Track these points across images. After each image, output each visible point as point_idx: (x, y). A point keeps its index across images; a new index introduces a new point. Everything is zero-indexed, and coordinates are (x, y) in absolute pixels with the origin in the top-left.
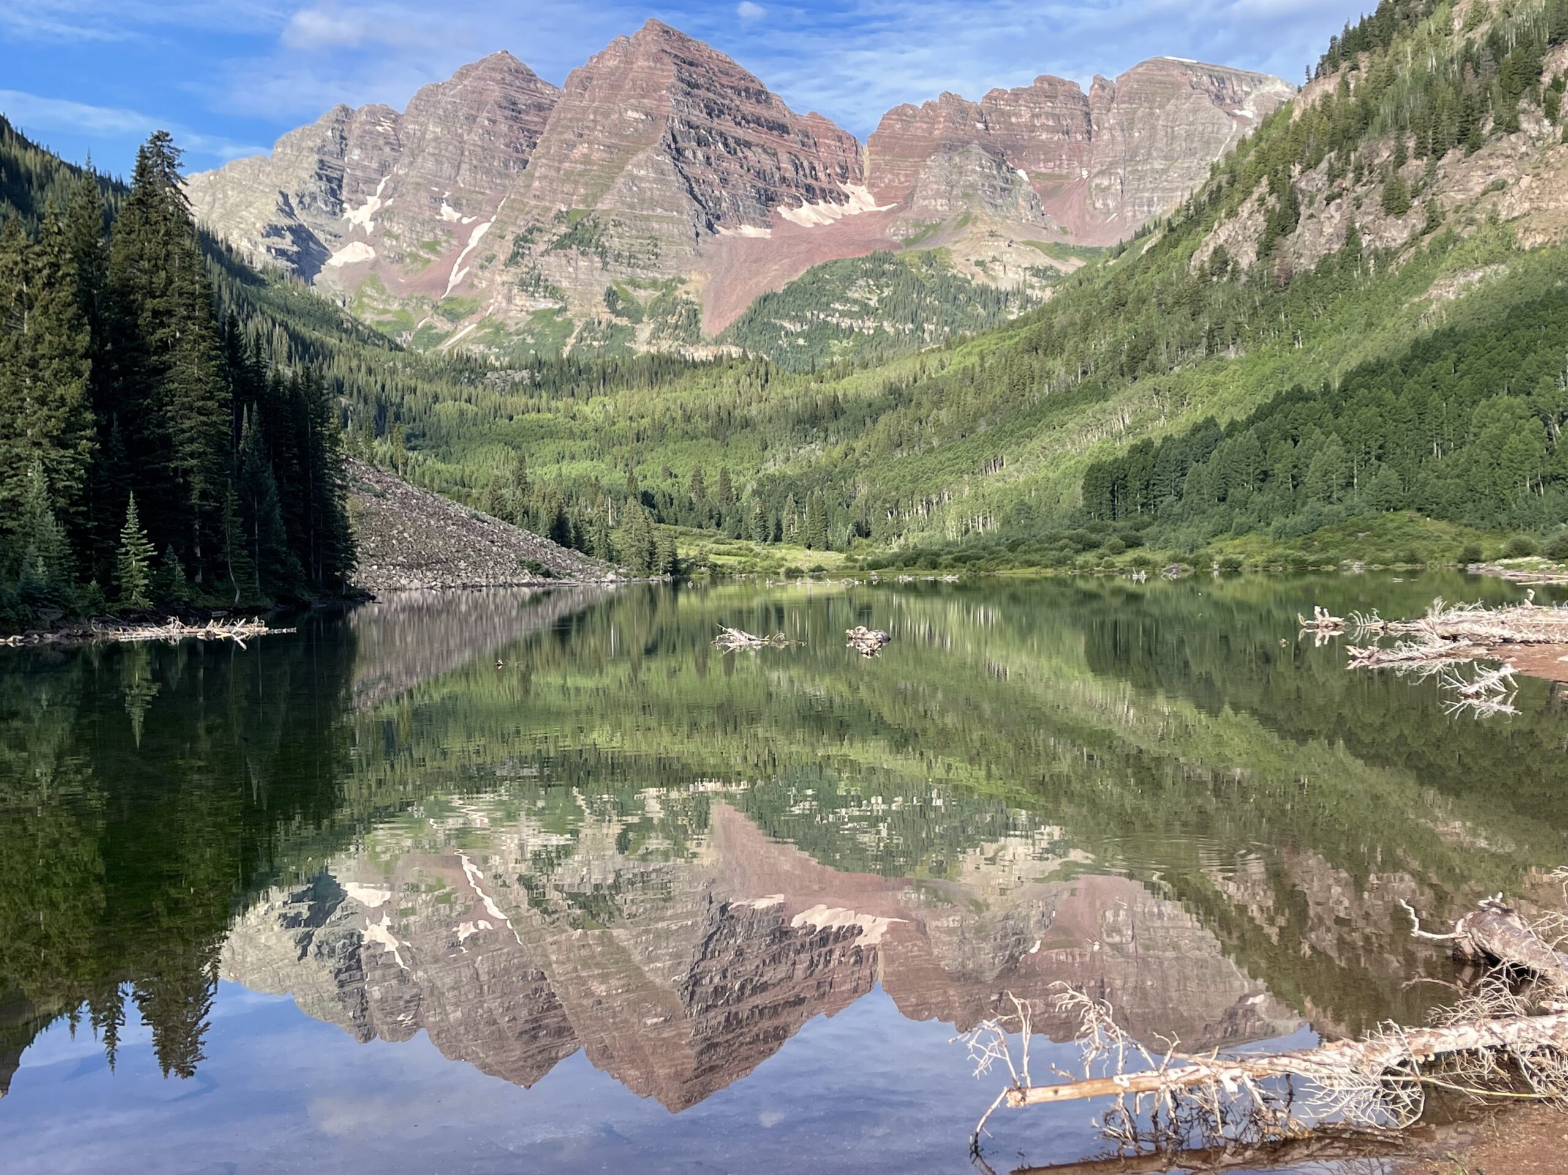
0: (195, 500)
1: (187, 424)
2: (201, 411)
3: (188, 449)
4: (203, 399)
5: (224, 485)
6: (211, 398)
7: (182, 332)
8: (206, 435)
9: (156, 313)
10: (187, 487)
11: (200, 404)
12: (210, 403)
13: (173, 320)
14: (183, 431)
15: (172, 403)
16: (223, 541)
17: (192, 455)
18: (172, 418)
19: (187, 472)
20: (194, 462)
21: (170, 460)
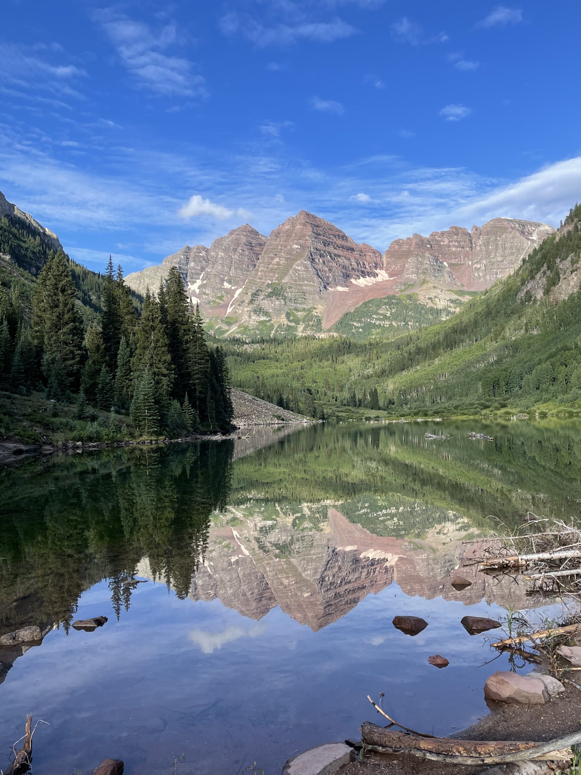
0: (198, 394)
1: (195, 368)
2: (200, 364)
3: (196, 376)
4: (200, 359)
5: (207, 389)
6: (203, 359)
7: (193, 337)
8: (201, 372)
9: (185, 330)
10: (195, 390)
11: (200, 361)
12: (202, 361)
13: (191, 333)
14: (194, 371)
15: (190, 361)
16: (207, 408)
17: (198, 379)
18: (190, 366)
19: (194, 385)
20: (197, 381)
21: (190, 380)
